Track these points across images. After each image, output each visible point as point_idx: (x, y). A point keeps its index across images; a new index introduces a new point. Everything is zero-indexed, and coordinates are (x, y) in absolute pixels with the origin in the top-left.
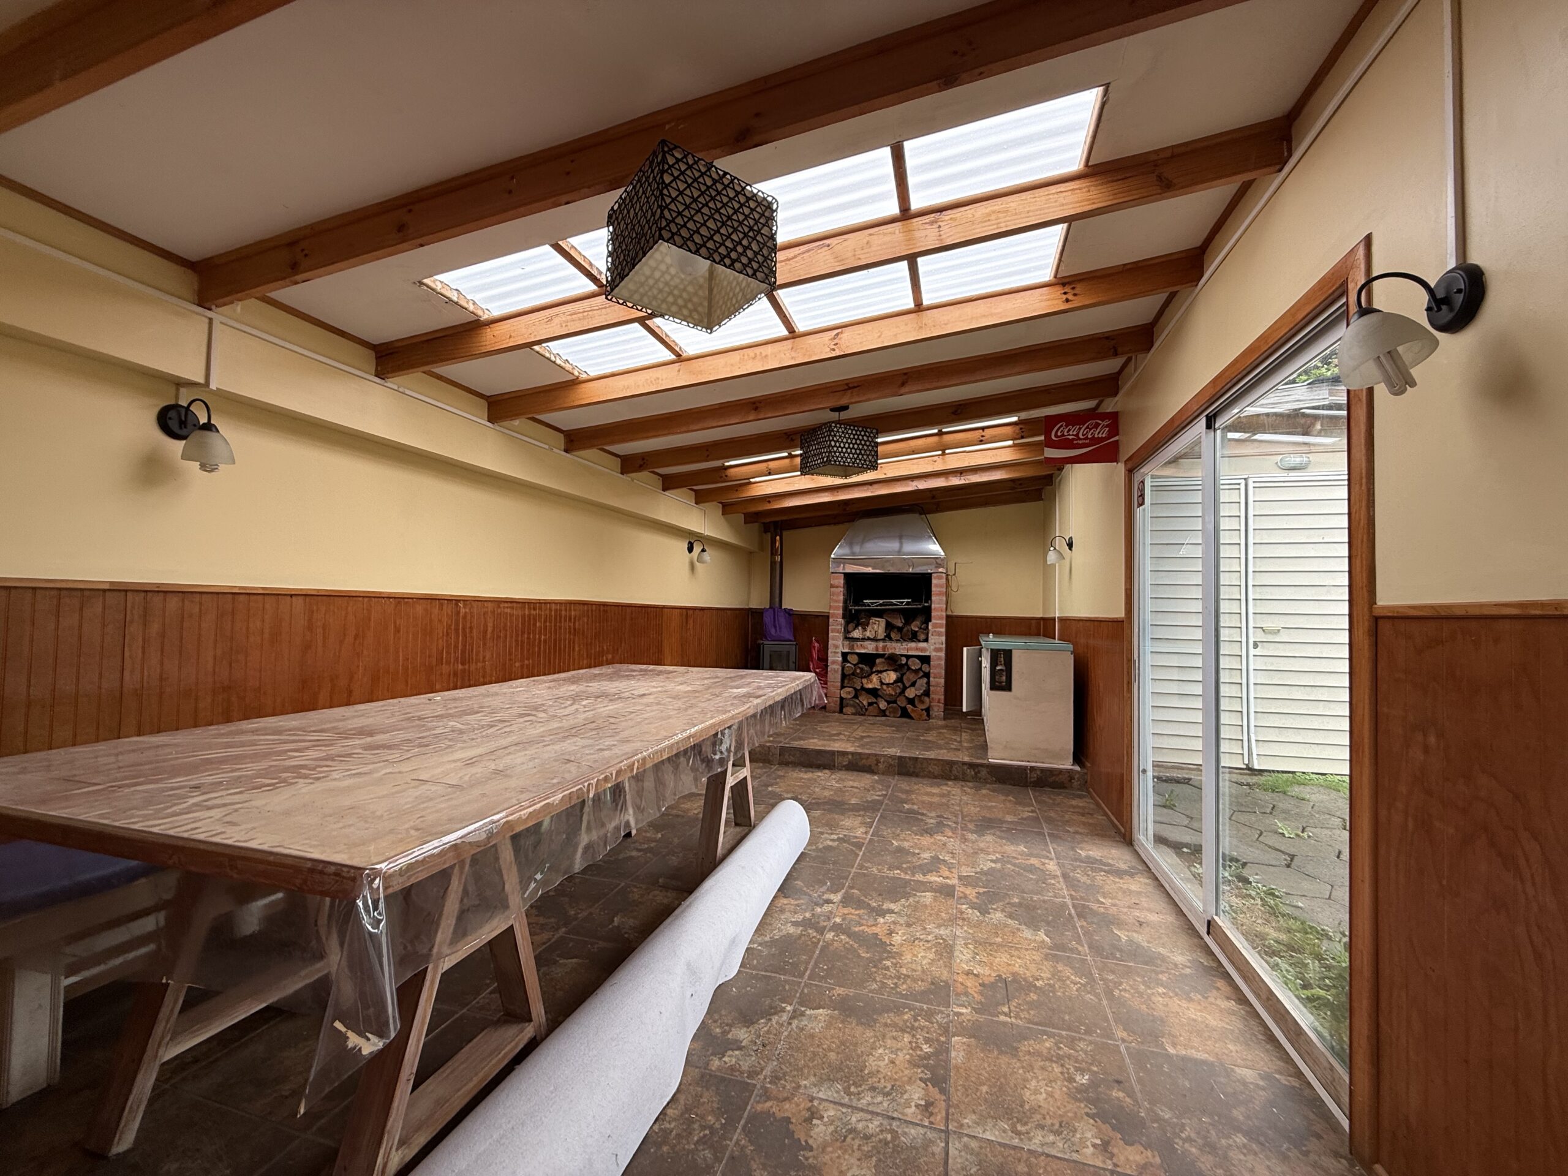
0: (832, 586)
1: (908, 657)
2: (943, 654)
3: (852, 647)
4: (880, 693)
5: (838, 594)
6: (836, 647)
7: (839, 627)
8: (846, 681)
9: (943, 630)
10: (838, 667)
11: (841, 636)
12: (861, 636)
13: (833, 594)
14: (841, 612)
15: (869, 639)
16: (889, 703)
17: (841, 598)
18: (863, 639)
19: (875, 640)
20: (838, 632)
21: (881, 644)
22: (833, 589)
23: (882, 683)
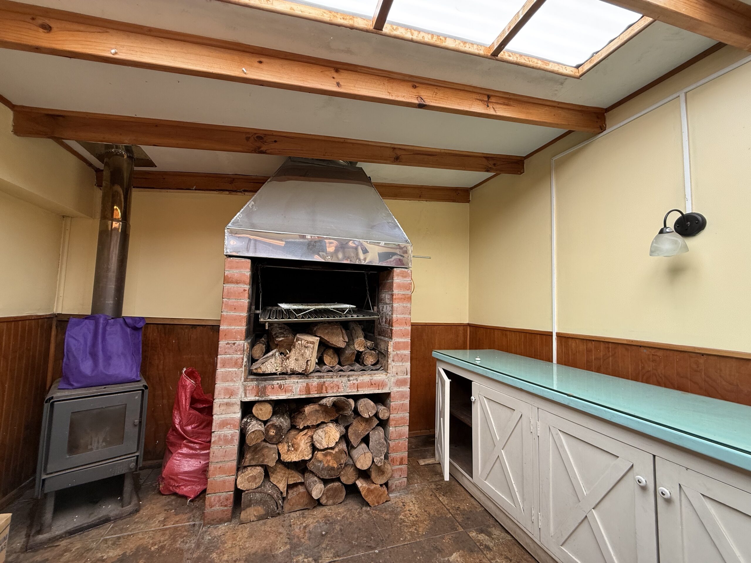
0: (227, 280)
1: (356, 398)
2: (406, 389)
3: (262, 391)
4: (310, 466)
5: (238, 296)
6: (231, 393)
7: (238, 356)
8: (248, 456)
9: (408, 352)
10: (234, 433)
11: (241, 372)
12: (279, 370)
13: (229, 295)
14: (243, 327)
15: (294, 373)
16: (325, 482)
17: (245, 301)
18: (284, 374)
19: (304, 374)
20: (236, 364)
21: (314, 382)
22: (227, 286)
23: (314, 449)
